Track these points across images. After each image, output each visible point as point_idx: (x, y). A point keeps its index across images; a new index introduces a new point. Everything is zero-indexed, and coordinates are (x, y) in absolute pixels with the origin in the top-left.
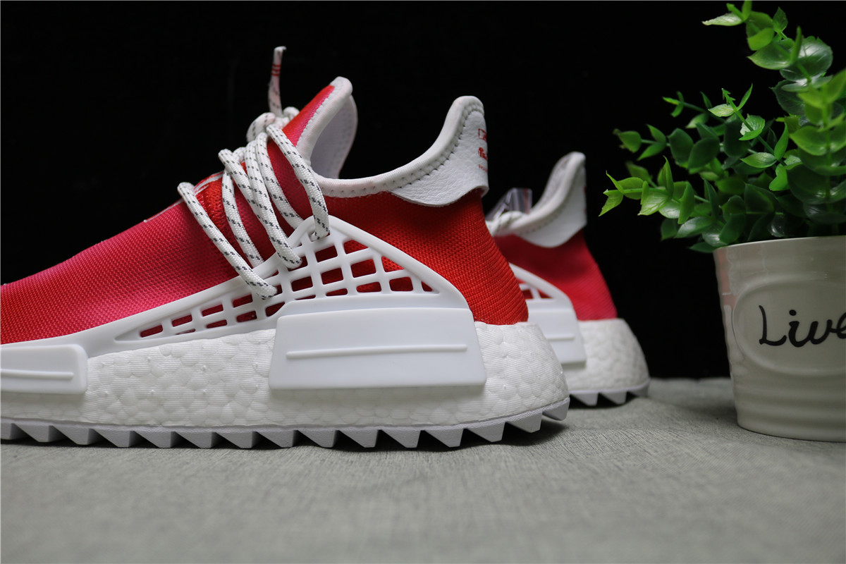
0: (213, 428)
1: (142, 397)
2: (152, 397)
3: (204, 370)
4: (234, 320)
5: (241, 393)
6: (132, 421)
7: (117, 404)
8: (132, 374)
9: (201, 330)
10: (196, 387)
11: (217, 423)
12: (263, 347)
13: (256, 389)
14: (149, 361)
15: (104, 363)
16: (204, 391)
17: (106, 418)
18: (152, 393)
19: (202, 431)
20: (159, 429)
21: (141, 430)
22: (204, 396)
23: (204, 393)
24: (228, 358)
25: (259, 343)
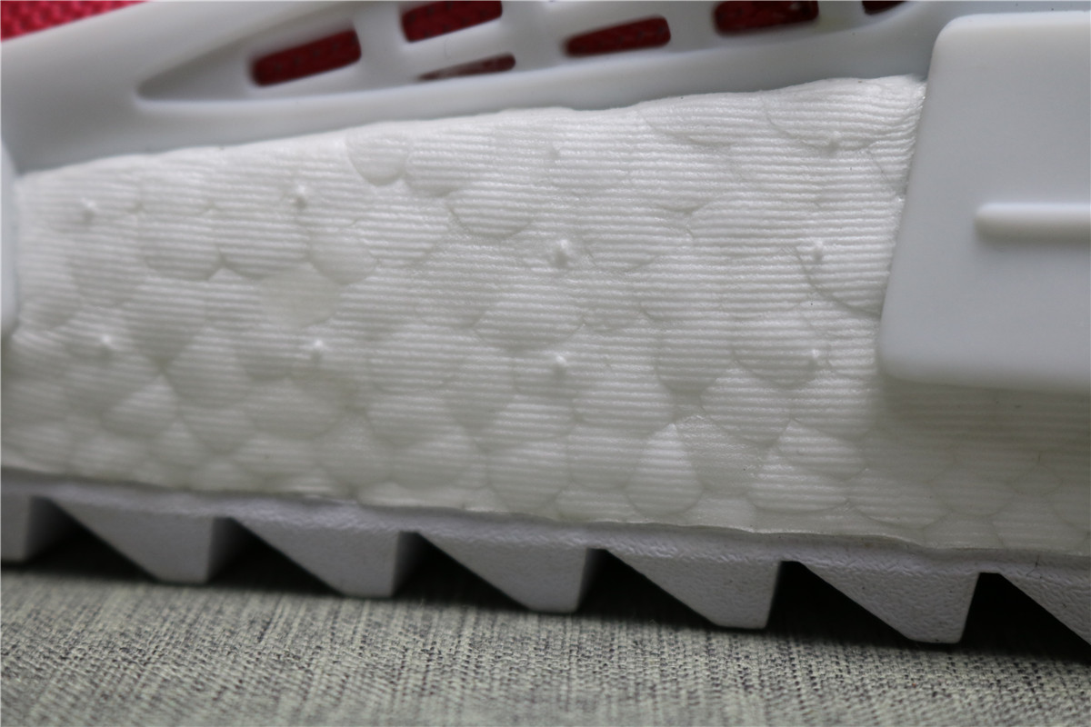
0: (592, 527)
1: (265, 370)
2: (312, 374)
3: (561, 261)
4: (706, 23)
5: (736, 381)
6: (220, 473)
7: (154, 396)
8: (225, 262)
9: (540, 62)
10: (519, 340)
11: (613, 509)
12: (853, 168)
13: (811, 368)
14: (301, 204)
15: (91, 205)
16: (561, 358)
17: (104, 453)
18: (317, 356)
19: (538, 538)
20: (344, 518)
21: (259, 516)
22: (558, 386)
23: (559, 372)
24: (681, 211)
25: (832, 148)
